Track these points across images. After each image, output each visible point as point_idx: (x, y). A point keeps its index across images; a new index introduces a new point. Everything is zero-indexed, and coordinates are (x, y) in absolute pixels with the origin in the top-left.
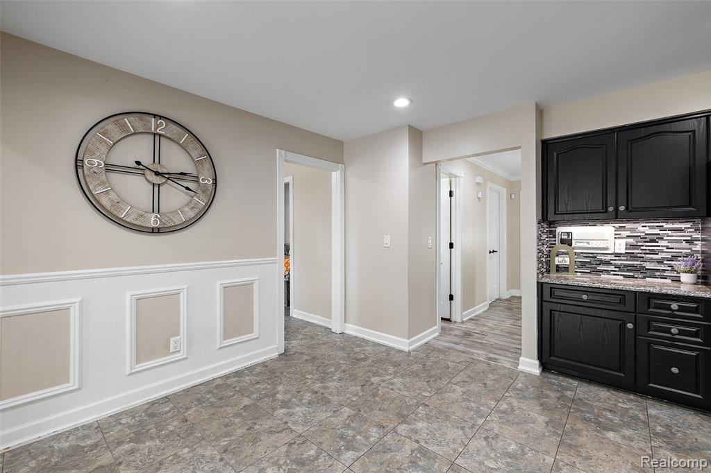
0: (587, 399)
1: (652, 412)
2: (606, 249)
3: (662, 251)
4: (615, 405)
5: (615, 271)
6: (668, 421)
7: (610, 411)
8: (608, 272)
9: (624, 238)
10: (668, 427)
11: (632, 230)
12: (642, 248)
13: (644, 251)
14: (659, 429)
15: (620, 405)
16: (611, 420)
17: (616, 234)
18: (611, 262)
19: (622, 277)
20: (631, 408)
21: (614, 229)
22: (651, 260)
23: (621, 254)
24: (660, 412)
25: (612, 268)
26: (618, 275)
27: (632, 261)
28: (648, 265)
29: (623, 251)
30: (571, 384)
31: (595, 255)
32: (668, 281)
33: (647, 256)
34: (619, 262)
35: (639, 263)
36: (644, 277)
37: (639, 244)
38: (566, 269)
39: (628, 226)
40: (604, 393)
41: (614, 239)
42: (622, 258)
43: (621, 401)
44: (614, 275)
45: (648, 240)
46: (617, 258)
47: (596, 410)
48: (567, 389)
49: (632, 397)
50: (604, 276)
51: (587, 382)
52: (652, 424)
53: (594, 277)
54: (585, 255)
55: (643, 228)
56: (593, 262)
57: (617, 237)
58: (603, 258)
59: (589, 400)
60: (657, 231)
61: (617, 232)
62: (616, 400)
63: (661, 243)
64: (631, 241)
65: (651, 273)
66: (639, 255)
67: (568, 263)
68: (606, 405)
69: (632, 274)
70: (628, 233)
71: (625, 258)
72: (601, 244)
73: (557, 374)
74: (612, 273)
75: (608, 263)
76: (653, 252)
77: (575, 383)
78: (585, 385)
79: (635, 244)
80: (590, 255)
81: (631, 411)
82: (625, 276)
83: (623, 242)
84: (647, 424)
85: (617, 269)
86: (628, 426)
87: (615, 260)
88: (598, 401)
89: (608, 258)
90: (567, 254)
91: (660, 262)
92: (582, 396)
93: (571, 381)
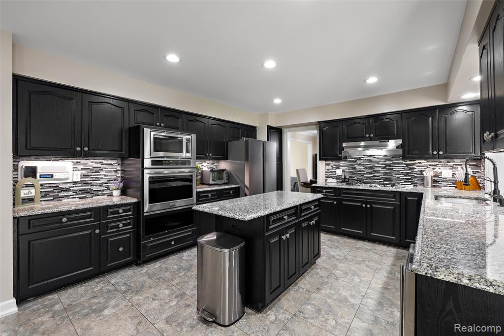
0: (73, 301)
1: (113, 281)
2: (67, 179)
3: (102, 178)
4: (93, 292)
5: (73, 195)
6: (123, 281)
7: (94, 297)
8: (67, 196)
9: (79, 170)
10: (125, 284)
11: (85, 164)
12: (91, 177)
13: (92, 179)
14: (123, 288)
15: (95, 290)
16: (100, 303)
17: (74, 168)
18: (70, 189)
19: (77, 199)
20: (102, 288)
21: (73, 164)
22: (96, 185)
23: (78, 182)
24: (117, 279)
25: (71, 193)
26: (75, 198)
27: (85, 186)
28: (94, 188)
29: (79, 180)
30: (53, 299)
31: (57, 184)
32: (105, 196)
33: (94, 182)
34: (76, 188)
35: (89, 187)
36: (92, 197)
37: (89, 174)
38: (31, 200)
39: (83, 161)
40: (80, 289)
41: (72, 171)
42: (78, 185)
43: (94, 287)
44: (72, 198)
45: (94, 171)
46: (75, 185)
47: (86, 304)
48: (53, 305)
49: (97, 280)
50: (65, 201)
51: (64, 290)
52: (118, 288)
53: (56, 203)
54: (49, 185)
55: (91, 163)
56: (56, 191)
57: (75, 169)
58: (64, 186)
59: (76, 301)
60: (99, 165)
61: (74, 166)
62: (91, 289)
63: (102, 173)
64: (84, 172)
65: (96, 193)
66: (89, 182)
67: (33, 194)
68: (88, 296)
69: (85, 196)
70: (82, 167)
71: (80, 185)
72: (63, 176)
73: (34, 300)
74: (71, 197)
75: (68, 190)
76: (97, 179)
77: (55, 296)
78: (63, 292)
79: (87, 174)
80: (53, 185)
81: (104, 289)
82: (80, 198)
83: (79, 173)
84: (116, 290)
85: (75, 194)
86: (109, 298)
87: (73, 187)
88: (82, 296)
89: (68, 186)
90: (33, 186)
91: (101, 185)
92: (68, 302)
93: (50, 297)
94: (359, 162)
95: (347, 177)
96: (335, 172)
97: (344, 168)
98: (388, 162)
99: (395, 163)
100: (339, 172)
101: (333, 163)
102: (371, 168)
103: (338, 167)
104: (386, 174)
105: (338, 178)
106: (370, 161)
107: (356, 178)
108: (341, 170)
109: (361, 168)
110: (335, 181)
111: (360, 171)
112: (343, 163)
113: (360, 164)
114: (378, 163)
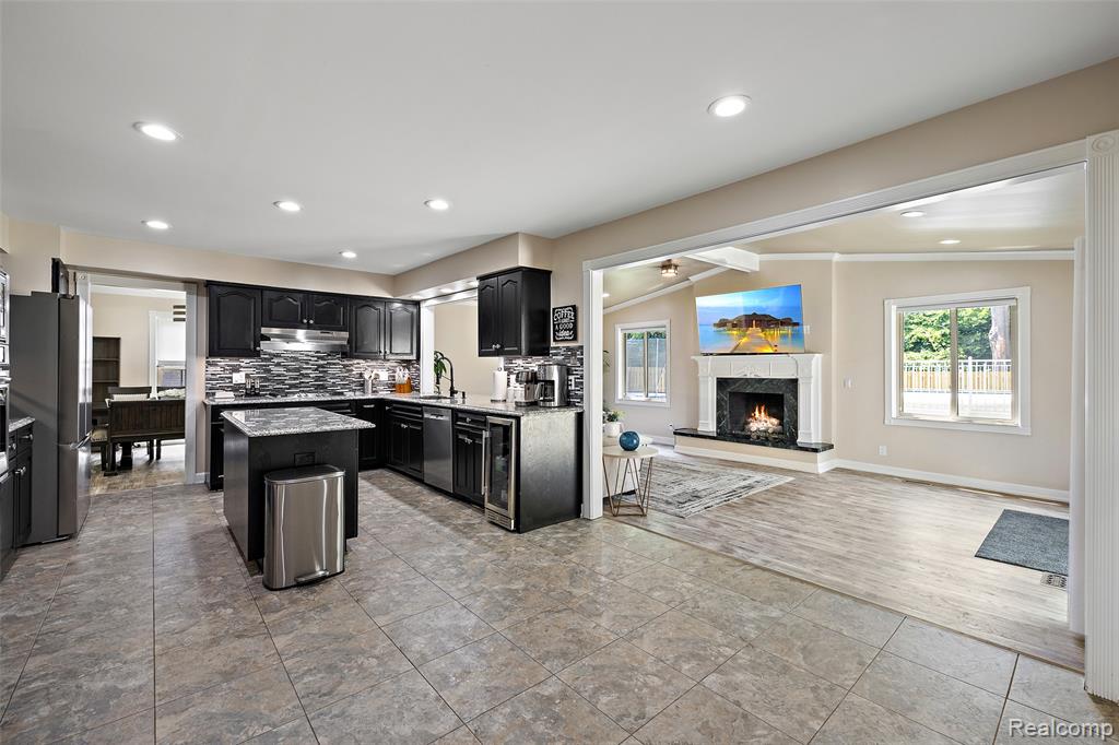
94: (276, 360)
95: (257, 386)
96: (231, 378)
97: (250, 371)
98: (321, 362)
99: (330, 364)
100: (239, 378)
101: (224, 362)
102: (297, 370)
103: (236, 369)
104: (317, 379)
105: (236, 388)
106: (296, 359)
107: (271, 387)
108: (243, 374)
109: (281, 370)
110: (231, 394)
111: (279, 375)
112: (248, 361)
113: (278, 364)
114: (307, 363)
